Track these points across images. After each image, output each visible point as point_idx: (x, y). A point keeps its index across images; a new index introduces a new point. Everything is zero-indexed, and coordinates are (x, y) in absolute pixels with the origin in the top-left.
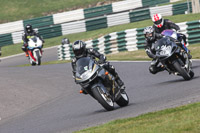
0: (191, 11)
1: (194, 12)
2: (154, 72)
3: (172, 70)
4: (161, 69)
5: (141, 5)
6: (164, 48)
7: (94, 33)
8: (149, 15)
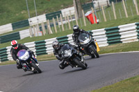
2: (63, 68)
3: (74, 64)
4: (66, 65)
6: (66, 52)
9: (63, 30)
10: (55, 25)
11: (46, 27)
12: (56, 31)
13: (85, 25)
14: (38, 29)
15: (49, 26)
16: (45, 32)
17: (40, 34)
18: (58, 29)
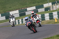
0: (50, 10)
1: (51, 10)
5: (35, 9)
7: (22, 17)
8: (38, 11)
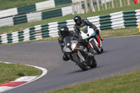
9: (106, 8)
10: (98, 3)
11: (89, 5)
12: (99, 10)
13: (129, 4)
14: (81, 7)
15: (92, 4)
16: (87, 10)
17: (83, 12)
18: (101, 8)
